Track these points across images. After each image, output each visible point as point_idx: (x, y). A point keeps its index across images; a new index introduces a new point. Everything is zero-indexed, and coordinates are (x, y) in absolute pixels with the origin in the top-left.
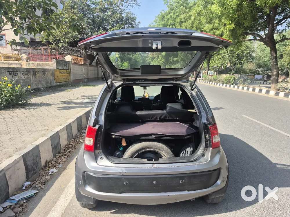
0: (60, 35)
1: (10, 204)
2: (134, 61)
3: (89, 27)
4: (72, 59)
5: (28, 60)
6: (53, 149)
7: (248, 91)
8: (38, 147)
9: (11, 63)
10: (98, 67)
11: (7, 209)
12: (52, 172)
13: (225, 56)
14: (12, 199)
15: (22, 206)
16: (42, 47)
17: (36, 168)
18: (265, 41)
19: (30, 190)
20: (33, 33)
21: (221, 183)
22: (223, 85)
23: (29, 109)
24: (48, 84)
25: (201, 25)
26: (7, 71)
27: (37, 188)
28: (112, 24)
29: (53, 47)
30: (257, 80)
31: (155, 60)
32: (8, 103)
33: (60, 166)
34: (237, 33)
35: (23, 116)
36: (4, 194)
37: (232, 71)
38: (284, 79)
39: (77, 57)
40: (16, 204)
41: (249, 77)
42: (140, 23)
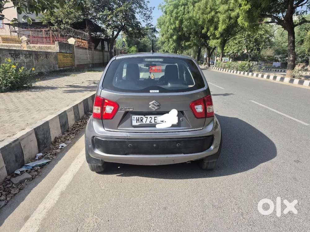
0: (62, 15)
1: (26, 169)
2: (142, 45)
3: (94, 7)
4: (75, 42)
5: (29, 43)
6: (61, 126)
7: (262, 79)
8: (47, 123)
9: (11, 46)
10: (103, 52)
11: (24, 172)
12: (62, 146)
13: (242, 41)
14: (28, 166)
15: (37, 171)
16: (43, 28)
17: (47, 142)
18: (282, 23)
19: (43, 159)
20: (35, 12)
21: (214, 148)
22: (237, 72)
23: (34, 91)
24: (51, 69)
25: (216, 6)
26: (8, 53)
27: (49, 158)
28: (119, 4)
29: (54, 29)
30: (275, 67)
31: (166, 44)
32: (13, 85)
33: (69, 142)
34: (253, 15)
35: (29, 97)
36: (21, 161)
37: (249, 57)
38: (304, 67)
39: (80, 40)
40: (31, 169)
41: (266, 64)
42: (148, 2)
